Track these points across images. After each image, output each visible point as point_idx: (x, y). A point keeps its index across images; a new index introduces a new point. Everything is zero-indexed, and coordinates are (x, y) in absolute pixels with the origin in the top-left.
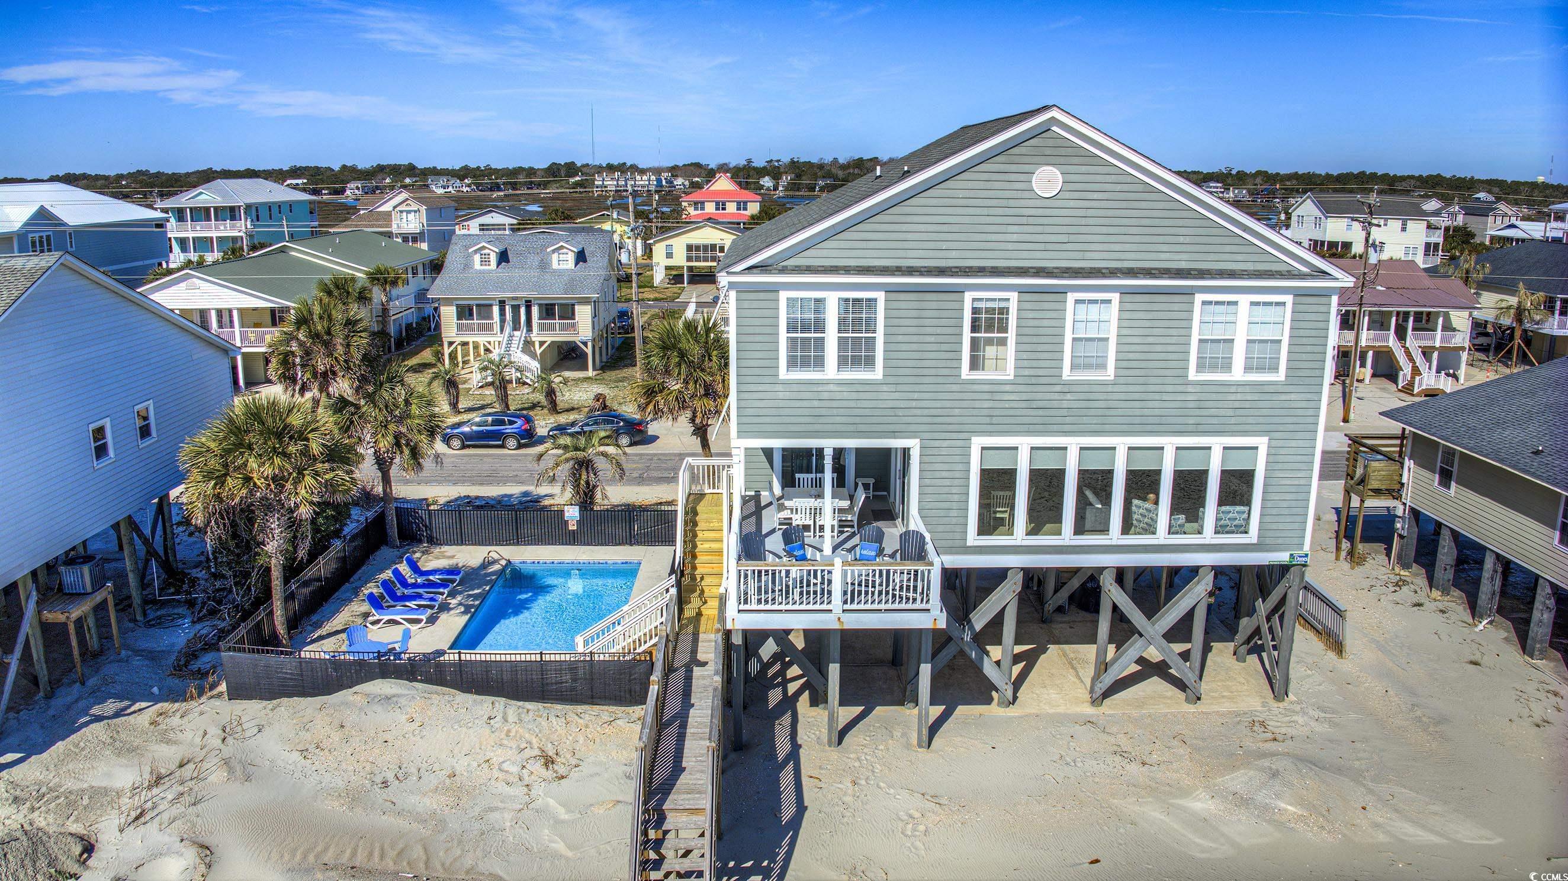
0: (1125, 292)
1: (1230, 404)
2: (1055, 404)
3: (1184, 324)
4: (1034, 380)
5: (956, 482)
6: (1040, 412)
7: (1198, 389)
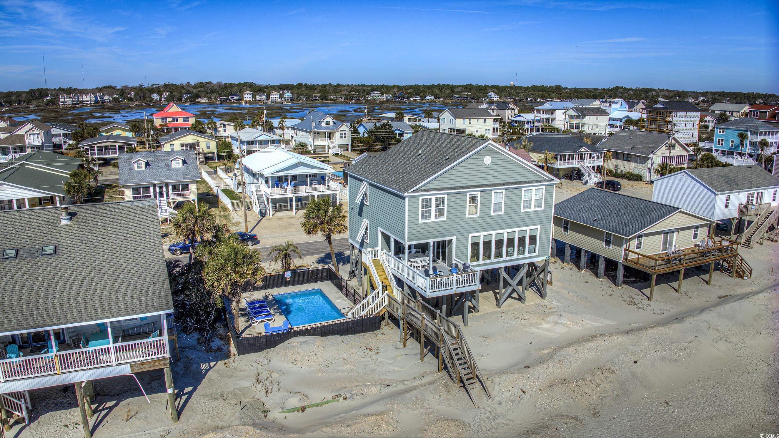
0: (506, 189)
1: (531, 217)
2: (489, 222)
3: (520, 196)
4: (484, 216)
5: (465, 248)
6: (486, 225)
7: (523, 214)
